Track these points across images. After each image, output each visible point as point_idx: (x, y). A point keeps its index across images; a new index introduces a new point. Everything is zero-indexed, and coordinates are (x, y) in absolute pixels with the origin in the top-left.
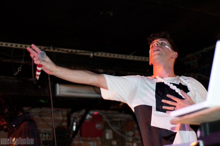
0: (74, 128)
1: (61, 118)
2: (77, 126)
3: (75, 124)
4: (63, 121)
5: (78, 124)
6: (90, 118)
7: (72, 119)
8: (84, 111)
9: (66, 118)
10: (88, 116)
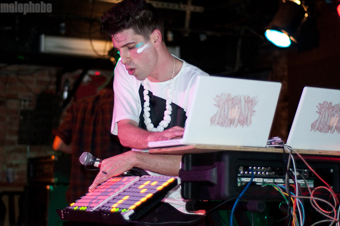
0: (66, 95)
1: (47, 79)
2: (69, 92)
3: (67, 88)
4: (50, 83)
5: (71, 88)
6: (88, 81)
7: (63, 81)
8: (80, 71)
9: (54, 80)
10: (86, 79)
